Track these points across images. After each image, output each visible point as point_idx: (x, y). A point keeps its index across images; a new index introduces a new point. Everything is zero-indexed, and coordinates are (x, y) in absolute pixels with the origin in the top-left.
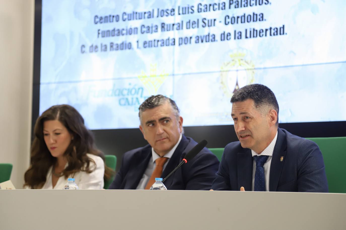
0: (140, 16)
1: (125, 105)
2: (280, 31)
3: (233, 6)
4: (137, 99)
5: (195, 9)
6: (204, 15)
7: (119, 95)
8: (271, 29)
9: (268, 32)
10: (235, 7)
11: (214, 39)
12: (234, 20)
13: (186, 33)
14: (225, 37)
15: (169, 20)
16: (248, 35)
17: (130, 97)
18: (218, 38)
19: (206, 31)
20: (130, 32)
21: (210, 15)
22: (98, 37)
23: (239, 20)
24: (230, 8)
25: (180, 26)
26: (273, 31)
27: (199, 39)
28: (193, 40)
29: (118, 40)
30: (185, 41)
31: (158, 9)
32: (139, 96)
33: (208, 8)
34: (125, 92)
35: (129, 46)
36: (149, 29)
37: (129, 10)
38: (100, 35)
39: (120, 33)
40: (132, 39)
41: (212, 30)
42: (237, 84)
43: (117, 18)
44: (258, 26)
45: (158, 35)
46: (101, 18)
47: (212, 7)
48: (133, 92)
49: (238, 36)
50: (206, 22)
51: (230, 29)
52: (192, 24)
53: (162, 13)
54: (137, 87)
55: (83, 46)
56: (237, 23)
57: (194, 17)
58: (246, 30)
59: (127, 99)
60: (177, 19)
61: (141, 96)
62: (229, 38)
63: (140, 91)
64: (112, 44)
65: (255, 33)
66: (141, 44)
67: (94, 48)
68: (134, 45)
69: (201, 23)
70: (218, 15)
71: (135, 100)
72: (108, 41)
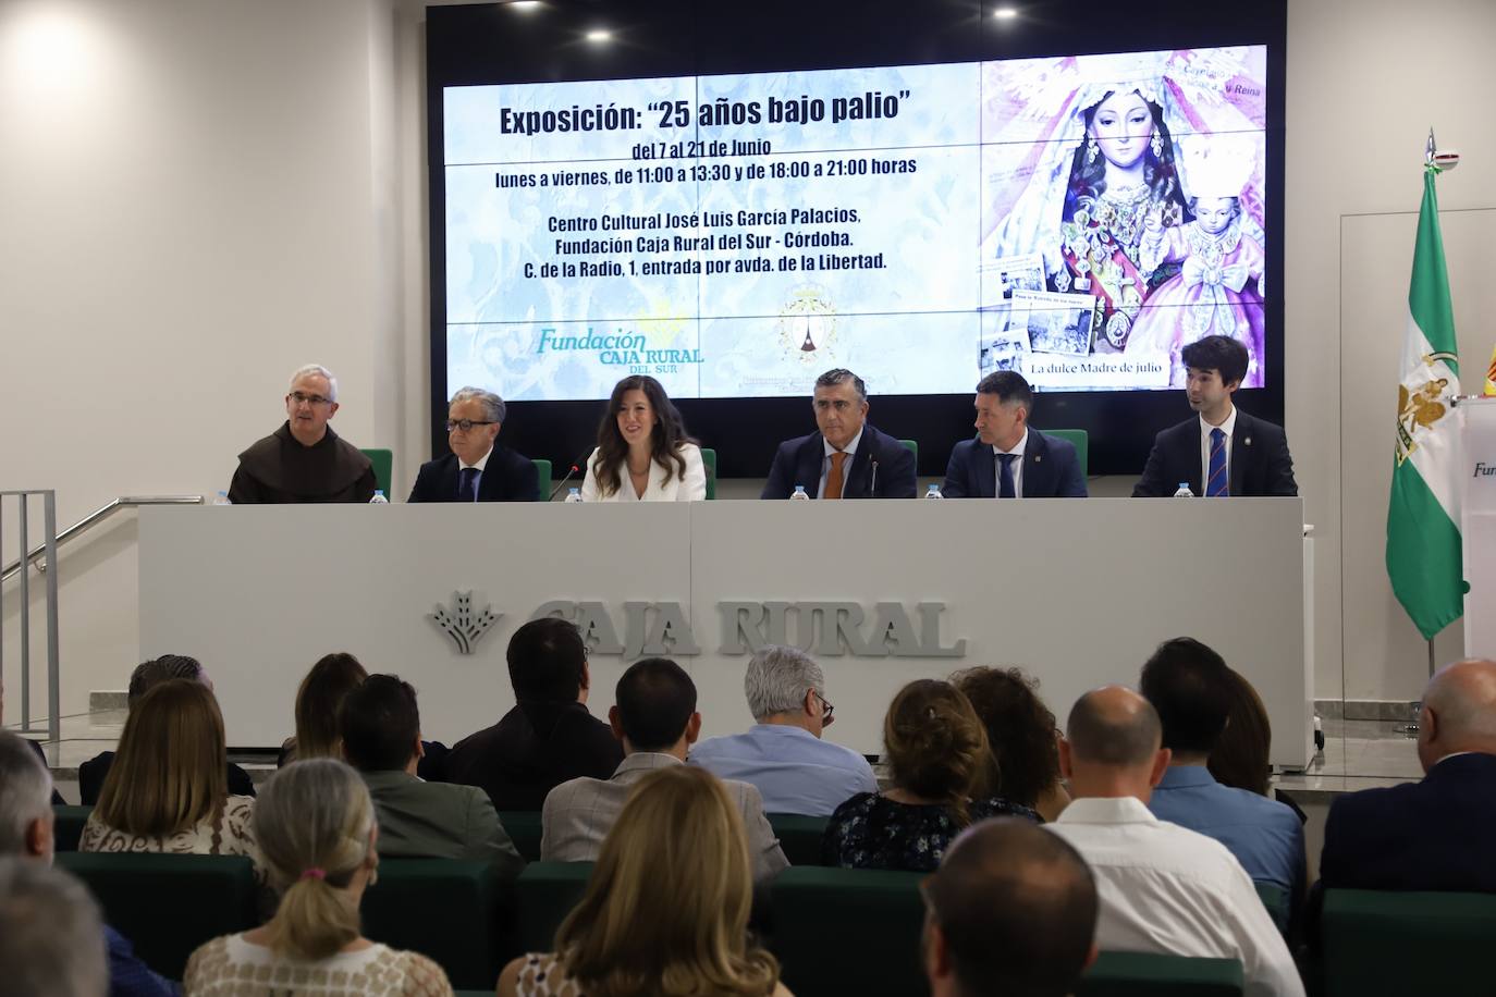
0: (637, 223)
1: (611, 363)
2: (876, 262)
3: (798, 220)
4: (634, 353)
5: (735, 219)
6: (748, 229)
7: (600, 347)
8: (861, 257)
9: (857, 262)
10: (802, 222)
11: (768, 267)
12: (801, 241)
13: (717, 255)
14: (786, 265)
15: (687, 233)
16: (825, 265)
17: (620, 351)
18: (774, 265)
19: (754, 254)
20: (618, 247)
21: (760, 230)
22: (558, 253)
23: (810, 241)
24: (793, 222)
25: (708, 244)
26: (864, 262)
27: (741, 266)
28: (732, 267)
29: (597, 259)
30: (721, 267)
31: (668, 215)
32: (637, 350)
33: (756, 219)
34: (612, 343)
35: (617, 270)
36: (654, 246)
37: (615, 213)
38: (561, 250)
39: (598, 247)
40: (623, 259)
41: (764, 254)
42: (808, 337)
43: (593, 225)
44: (840, 252)
45: (671, 256)
46: (562, 222)
47: (762, 219)
48: (627, 342)
49: (809, 265)
50: (754, 240)
51: (795, 253)
52: (726, 243)
53: (674, 221)
54: (633, 336)
55: (529, 266)
56: (807, 245)
57: (733, 231)
58: (821, 257)
59: (616, 353)
60: (703, 232)
61: (642, 351)
62: (792, 266)
63: (640, 341)
64: (584, 266)
65: (836, 263)
66: (638, 268)
67: (549, 271)
68: (626, 269)
69: (744, 242)
70: (776, 231)
71: (629, 355)
72: (575, 259)
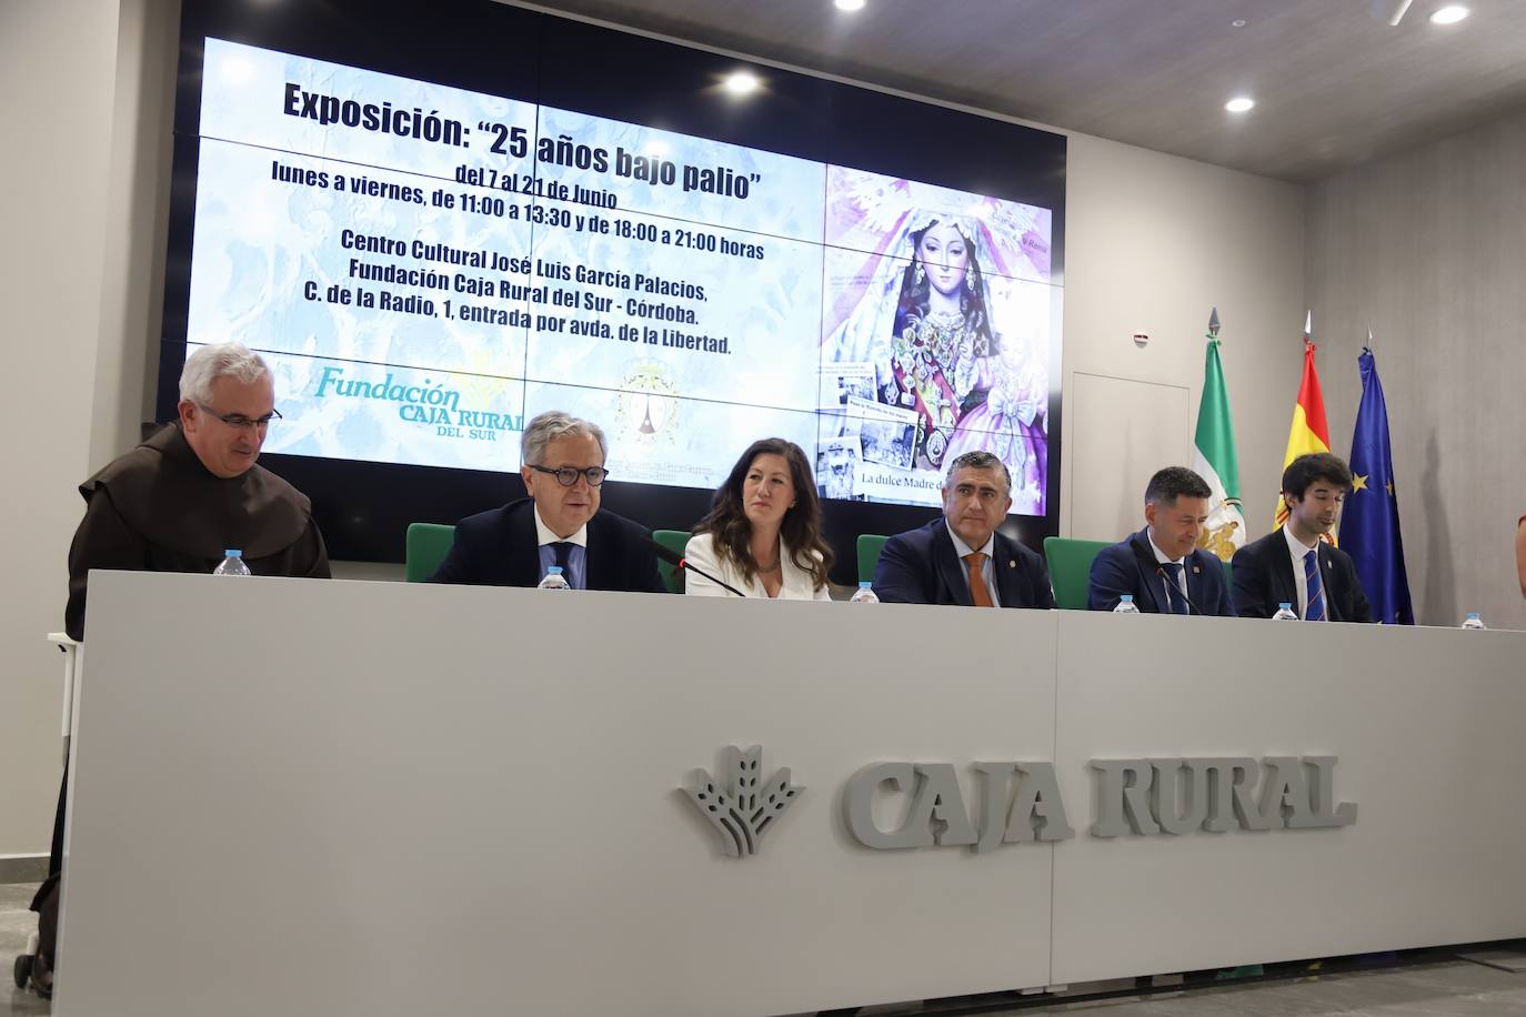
0: (457, 257)
1: (414, 419)
2: (720, 346)
3: (642, 287)
4: (443, 411)
5: (573, 273)
6: (586, 287)
7: (400, 398)
8: (706, 338)
9: (702, 343)
10: (647, 290)
11: (606, 333)
12: (645, 310)
13: (550, 310)
14: (627, 334)
15: (518, 280)
16: (668, 341)
17: (427, 407)
18: (614, 332)
19: (592, 316)
20: (431, 281)
21: (601, 291)
22: (352, 274)
23: (654, 312)
24: (637, 289)
25: (540, 296)
26: (708, 344)
27: (576, 328)
28: (567, 327)
29: (405, 291)
30: (554, 325)
31: (495, 254)
32: (448, 408)
33: (595, 277)
34: (416, 395)
35: (428, 308)
36: (475, 287)
37: (430, 240)
38: (357, 272)
39: (406, 277)
40: (436, 296)
41: (604, 318)
42: (648, 417)
43: (401, 249)
44: (685, 329)
45: (495, 302)
46: (361, 239)
47: (604, 279)
48: (435, 397)
49: (651, 338)
50: (593, 300)
51: (637, 322)
52: (561, 298)
53: (502, 263)
54: (443, 390)
55: (310, 285)
56: (650, 316)
57: (571, 286)
58: (665, 331)
59: (420, 409)
60: (537, 282)
61: (453, 409)
62: (634, 337)
63: (452, 398)
64: (385, 297)
65: (679, 341)
66: (455, 311)
67: (337, 295)
68: (440, 308)
69: (582, 301)
70: (618, 295)
71: (437, 413)
72: (375, 287)
